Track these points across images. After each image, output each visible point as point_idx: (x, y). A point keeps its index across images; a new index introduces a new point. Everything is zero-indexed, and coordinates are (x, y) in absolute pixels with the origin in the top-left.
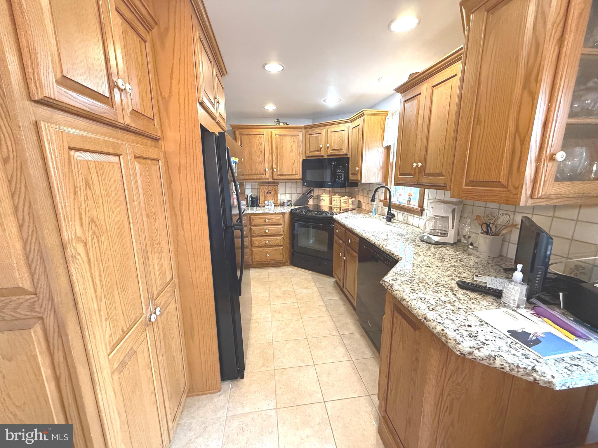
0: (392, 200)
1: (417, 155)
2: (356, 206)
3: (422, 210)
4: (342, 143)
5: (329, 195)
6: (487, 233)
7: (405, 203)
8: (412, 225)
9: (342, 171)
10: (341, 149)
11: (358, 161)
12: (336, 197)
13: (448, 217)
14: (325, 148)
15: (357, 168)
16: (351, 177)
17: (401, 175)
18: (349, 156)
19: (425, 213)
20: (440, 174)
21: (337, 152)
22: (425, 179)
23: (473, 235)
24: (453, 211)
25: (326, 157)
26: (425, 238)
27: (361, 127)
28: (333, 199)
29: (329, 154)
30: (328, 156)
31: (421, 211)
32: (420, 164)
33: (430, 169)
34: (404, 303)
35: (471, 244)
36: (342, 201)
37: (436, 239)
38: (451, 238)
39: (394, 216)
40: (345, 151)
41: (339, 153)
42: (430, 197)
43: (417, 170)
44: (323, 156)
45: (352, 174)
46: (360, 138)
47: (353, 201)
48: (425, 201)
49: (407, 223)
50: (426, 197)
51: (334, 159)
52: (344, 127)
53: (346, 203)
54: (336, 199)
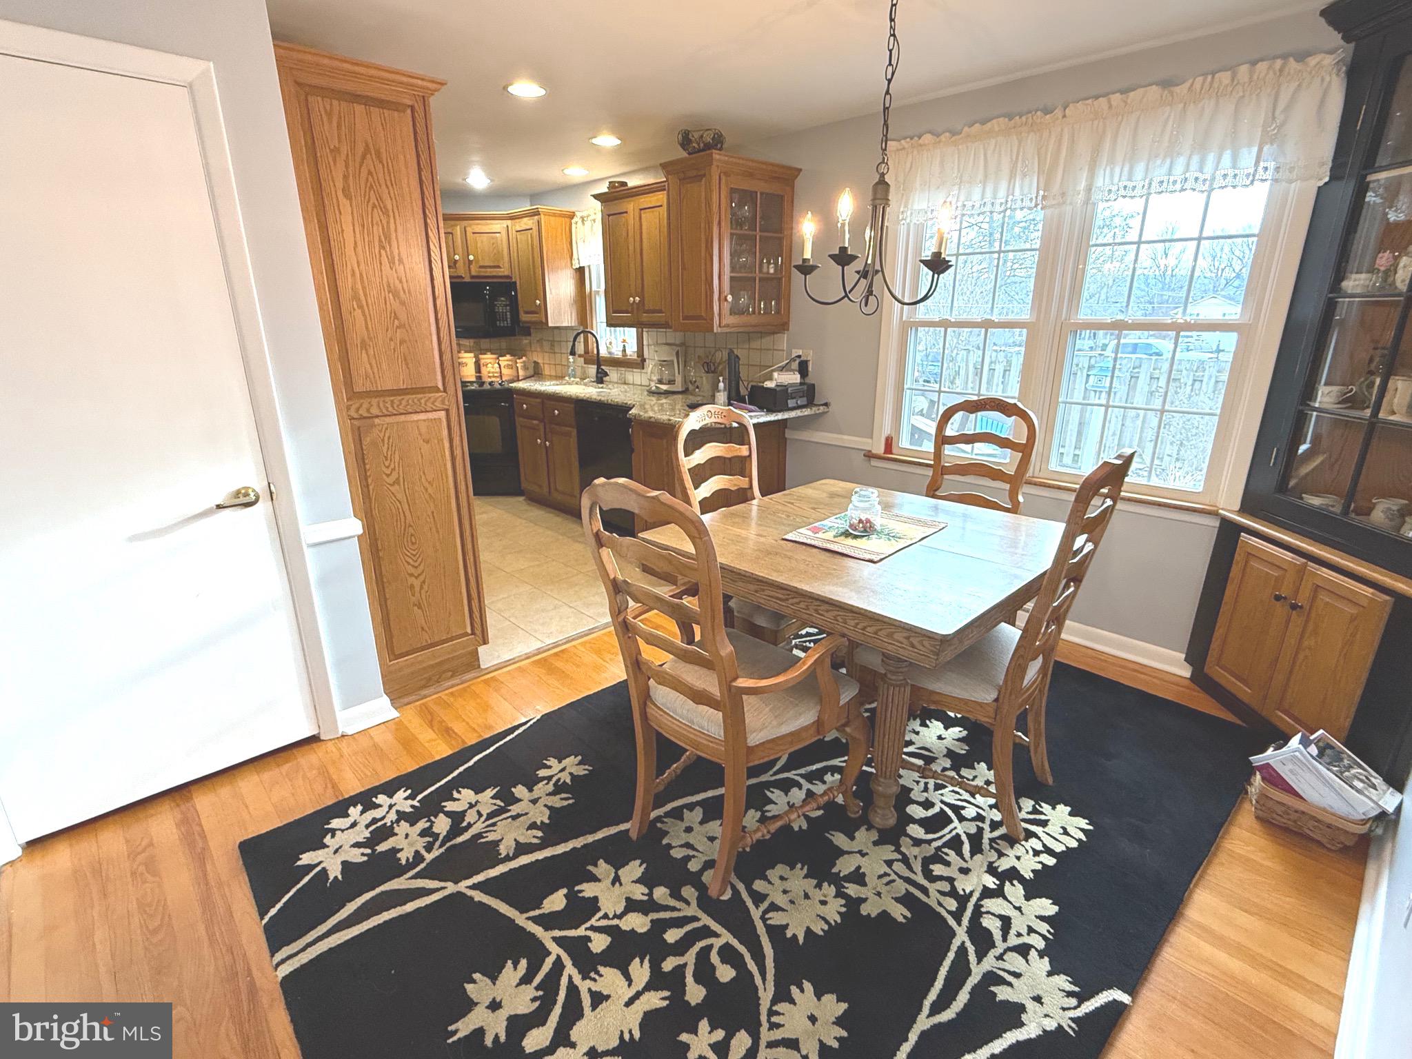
0: (601, 352)
1: (633, 287)
2: (531, 372)
3: (644, 360)
4: (499, 254)
5: (472, 355)
6: (708, 372)
7: (618, 353)
8: (633, 384)
9: (506, 306)
10: (499, 267)
11: (536, 289)
12: (487, 358)
13: (673, 361)
14: (464, 263)
15: (538, 302)
16: (524, 317)
17: (615, 312)
18: (516, 278)
19: (646, 363)
20: (660, 311)
21: (489, 272)
22: (645, 317)
23: (698, 379)
24: (677, 354)
25: (467, 279)
26: (654, 388)
27: (535, 232)
28: (482, 362)
29: (474, 273)
30: (473, 277)
31: (640, 363)
32: (637, 299)
33: (649, 305)
34: (652, 420)
35: (697, 387)
36: (503, 364)
37: (664, 387)
38: (678, 386)
39: (606, 374)
40: (504, 271)
41: (494, 274)
42: (651, 342)
43: (635, 306)
44: (461, 277)
45: (527, 313)
46: (537, 250)
47: (524, 362)
48: (646, 349)
49: (625, 383)
50: (645, 343)
51: (488, 284)
52: (498, 226)
53: (508, 366)
54: (489, 361)
